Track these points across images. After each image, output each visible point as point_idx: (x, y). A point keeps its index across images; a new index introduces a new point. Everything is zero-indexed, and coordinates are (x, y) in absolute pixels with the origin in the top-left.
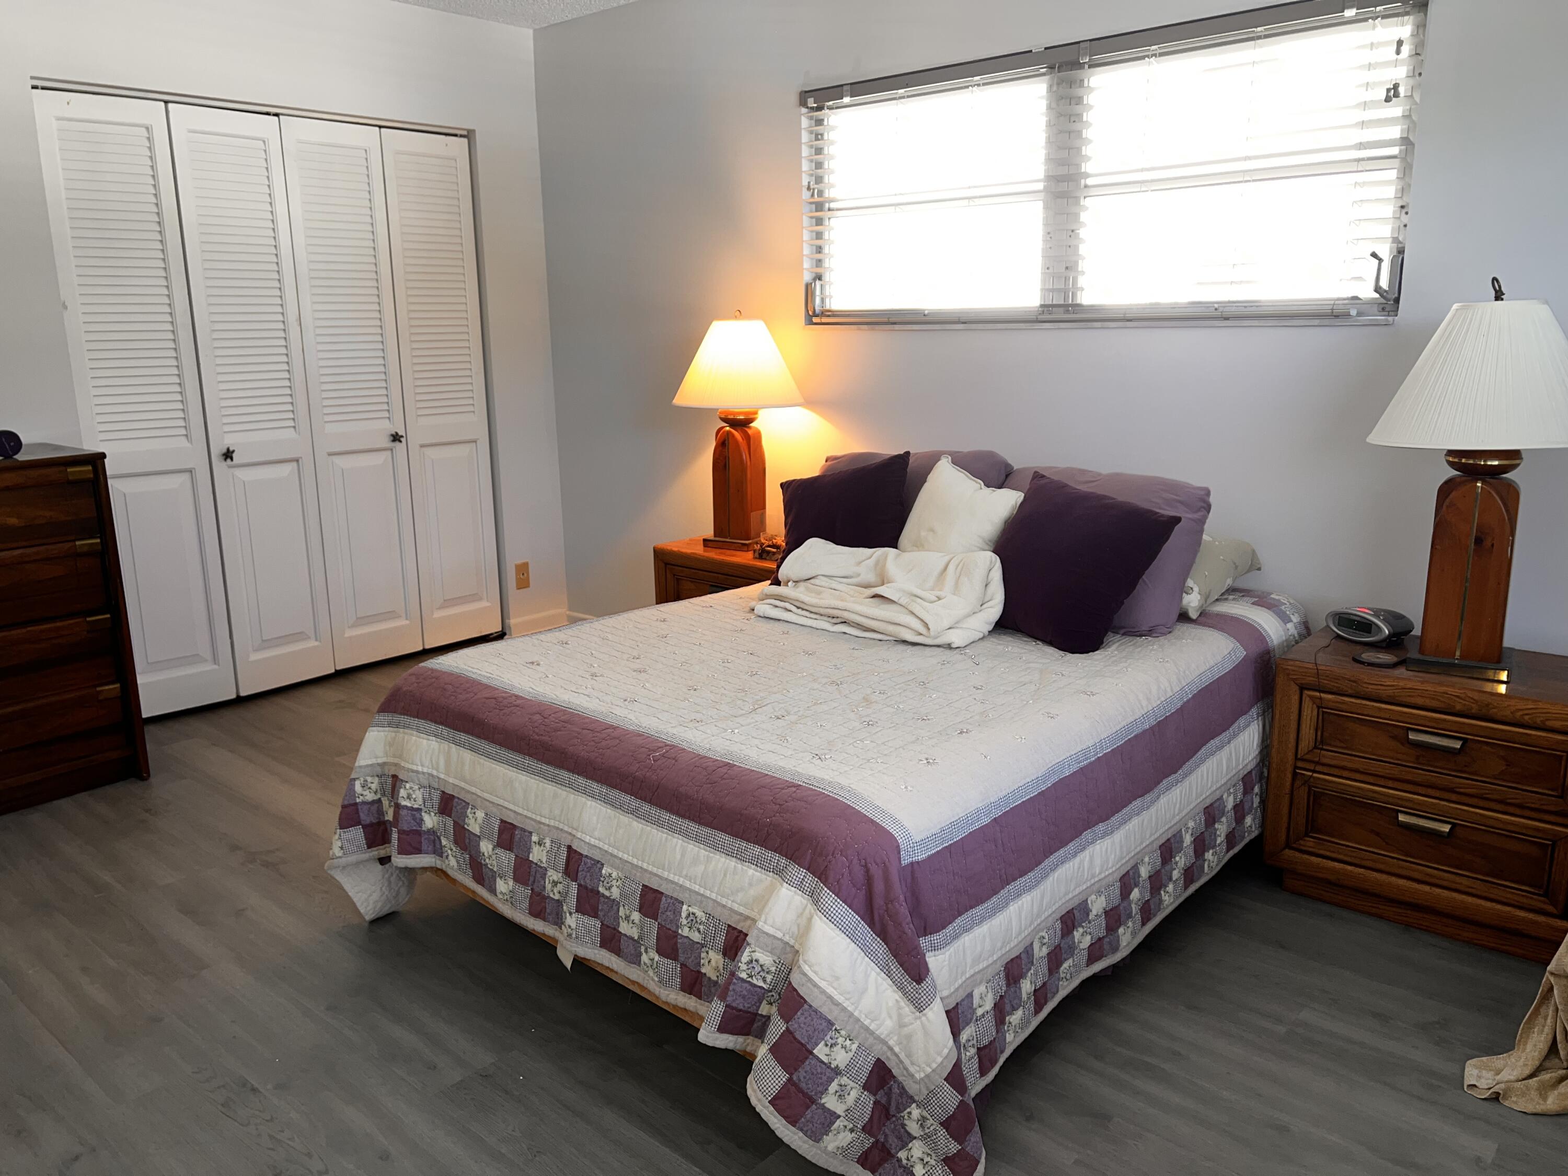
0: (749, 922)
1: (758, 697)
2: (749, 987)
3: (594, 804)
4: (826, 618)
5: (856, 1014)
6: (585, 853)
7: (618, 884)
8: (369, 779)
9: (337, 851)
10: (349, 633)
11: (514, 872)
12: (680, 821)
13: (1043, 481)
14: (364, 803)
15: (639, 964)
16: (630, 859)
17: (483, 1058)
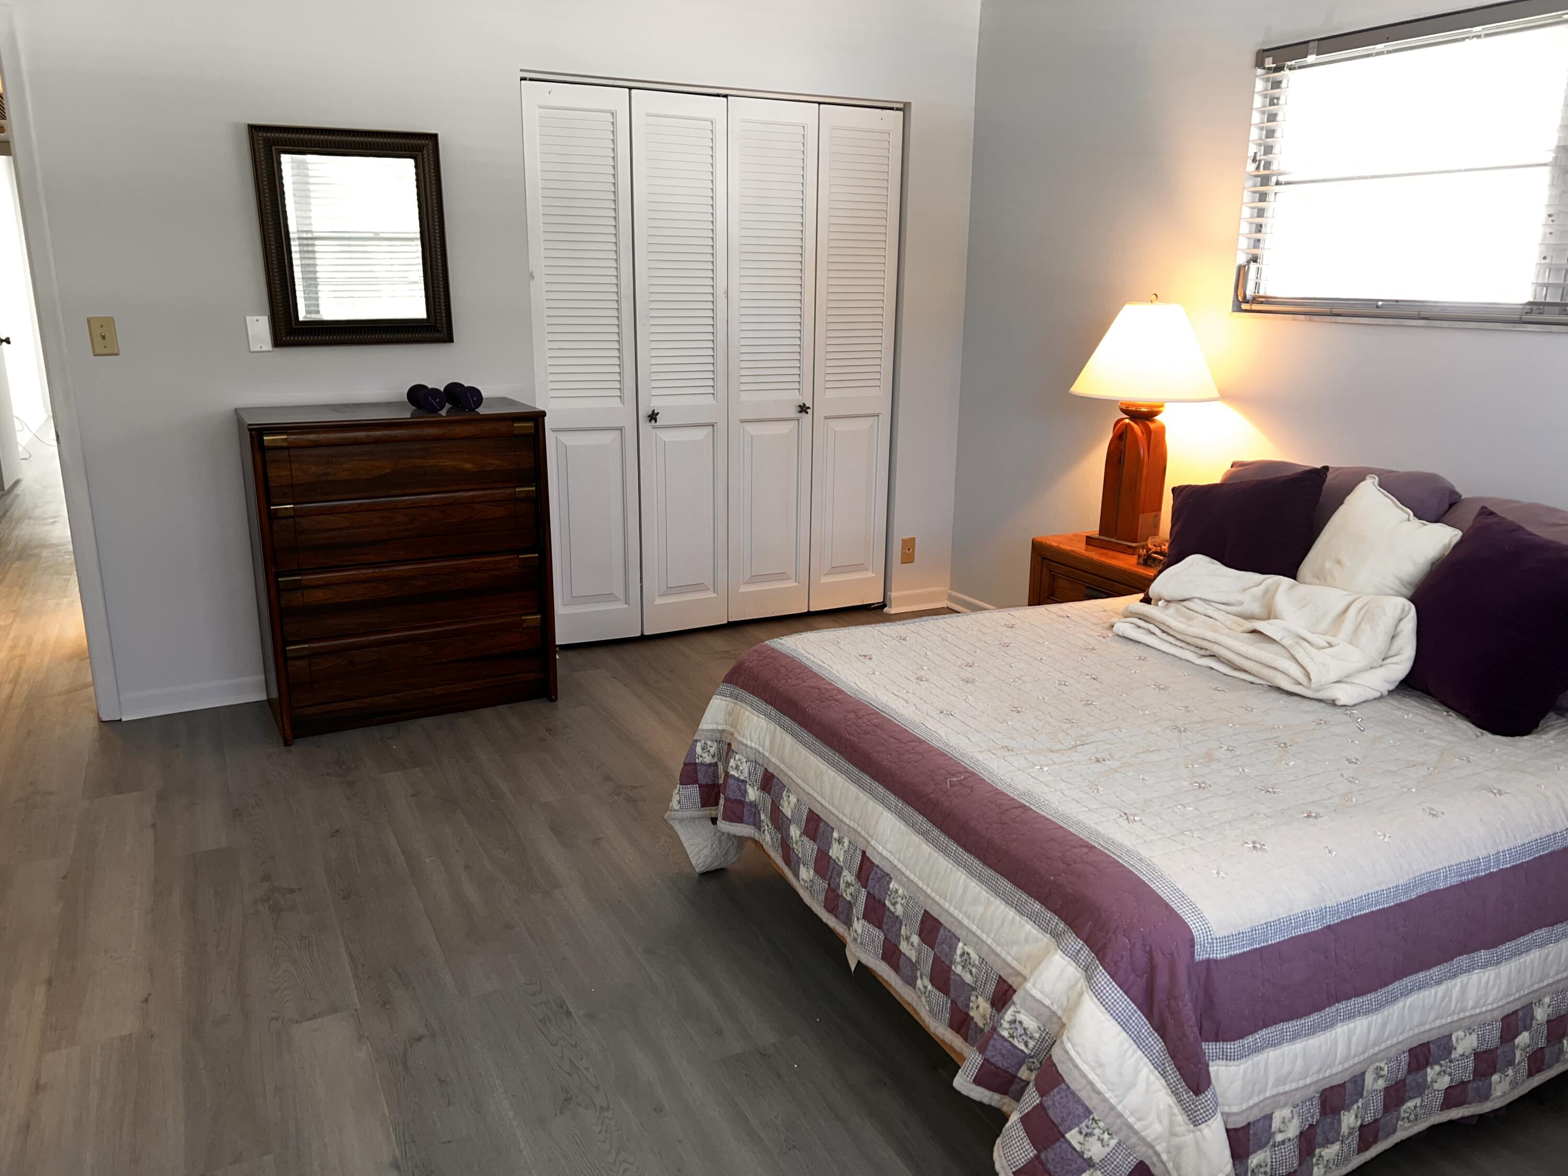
0: (1020, 979)
1: (1084, 733)
2: (1009, 1047)
3: (889, 815)
4: (1192, 648)
5: (1119, 1108)
6: (876, 863)
7: (903, 902)
8: (709, 743)
9: (674, 804)
10: (743, 589)
11: (815, 863)
12: (966, 855)
13: (1491, 520)
14: (702, 764)
15: (915, 988)
16: (916, 880)
17: (767, 1036)
